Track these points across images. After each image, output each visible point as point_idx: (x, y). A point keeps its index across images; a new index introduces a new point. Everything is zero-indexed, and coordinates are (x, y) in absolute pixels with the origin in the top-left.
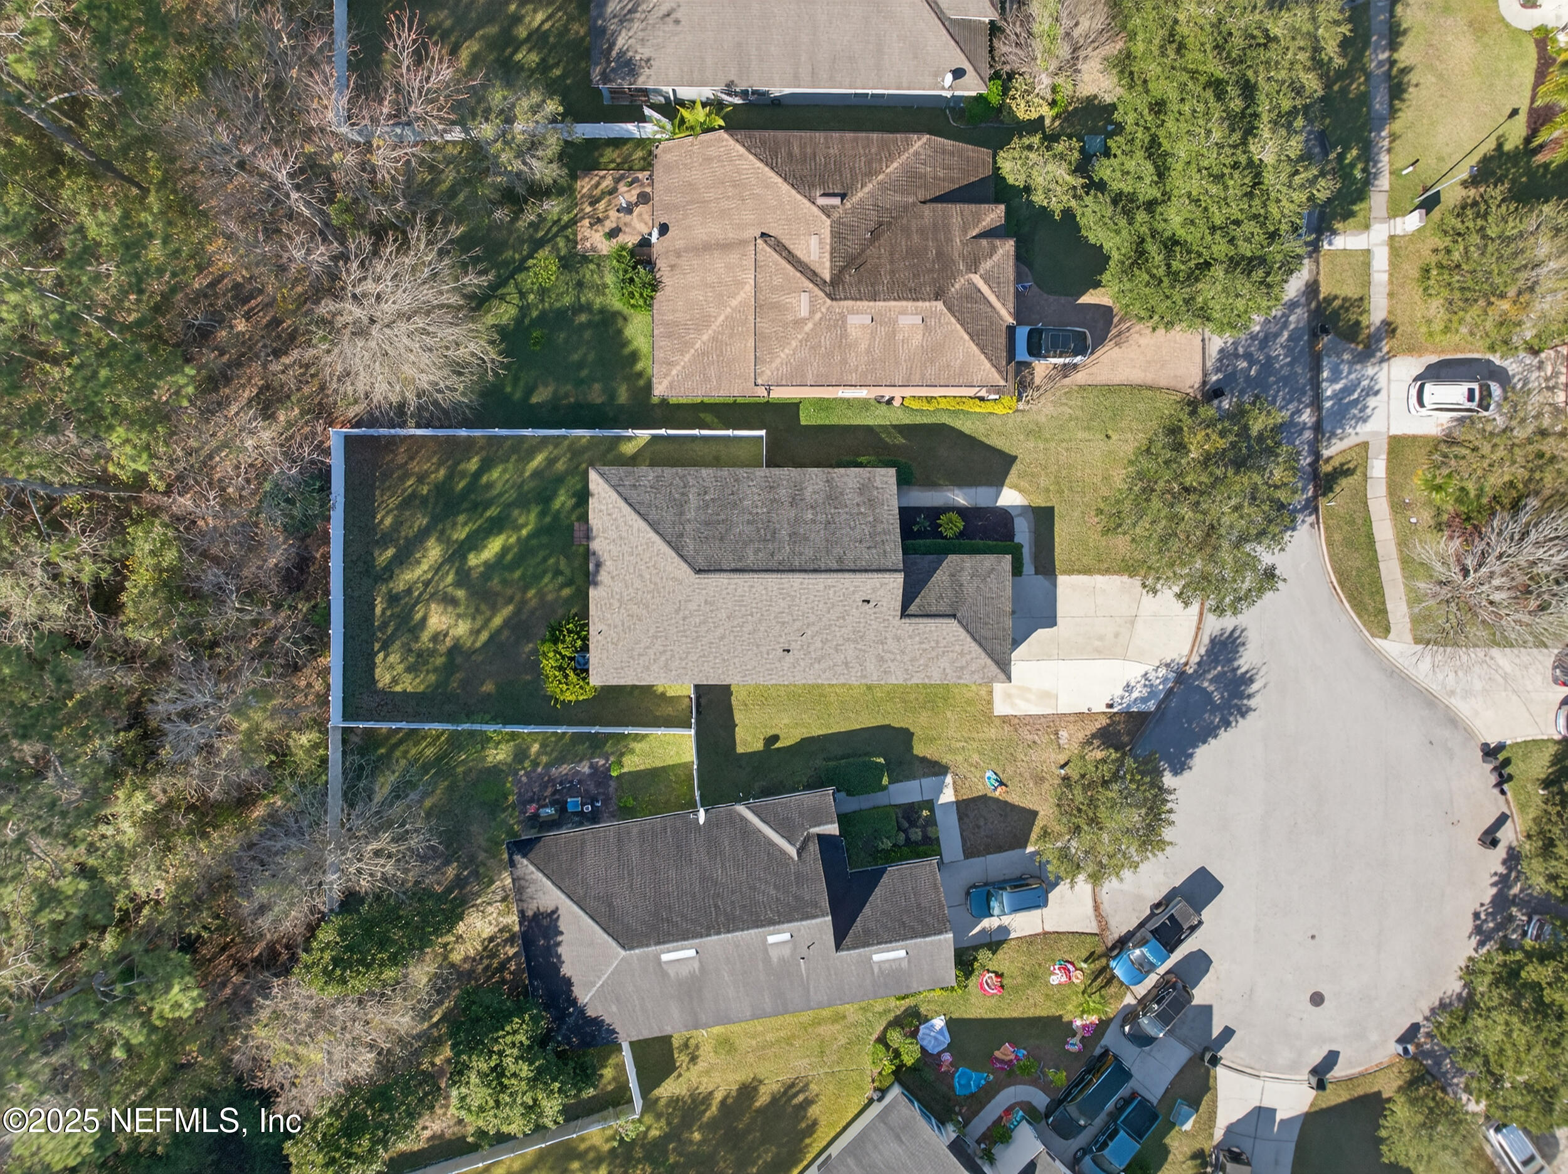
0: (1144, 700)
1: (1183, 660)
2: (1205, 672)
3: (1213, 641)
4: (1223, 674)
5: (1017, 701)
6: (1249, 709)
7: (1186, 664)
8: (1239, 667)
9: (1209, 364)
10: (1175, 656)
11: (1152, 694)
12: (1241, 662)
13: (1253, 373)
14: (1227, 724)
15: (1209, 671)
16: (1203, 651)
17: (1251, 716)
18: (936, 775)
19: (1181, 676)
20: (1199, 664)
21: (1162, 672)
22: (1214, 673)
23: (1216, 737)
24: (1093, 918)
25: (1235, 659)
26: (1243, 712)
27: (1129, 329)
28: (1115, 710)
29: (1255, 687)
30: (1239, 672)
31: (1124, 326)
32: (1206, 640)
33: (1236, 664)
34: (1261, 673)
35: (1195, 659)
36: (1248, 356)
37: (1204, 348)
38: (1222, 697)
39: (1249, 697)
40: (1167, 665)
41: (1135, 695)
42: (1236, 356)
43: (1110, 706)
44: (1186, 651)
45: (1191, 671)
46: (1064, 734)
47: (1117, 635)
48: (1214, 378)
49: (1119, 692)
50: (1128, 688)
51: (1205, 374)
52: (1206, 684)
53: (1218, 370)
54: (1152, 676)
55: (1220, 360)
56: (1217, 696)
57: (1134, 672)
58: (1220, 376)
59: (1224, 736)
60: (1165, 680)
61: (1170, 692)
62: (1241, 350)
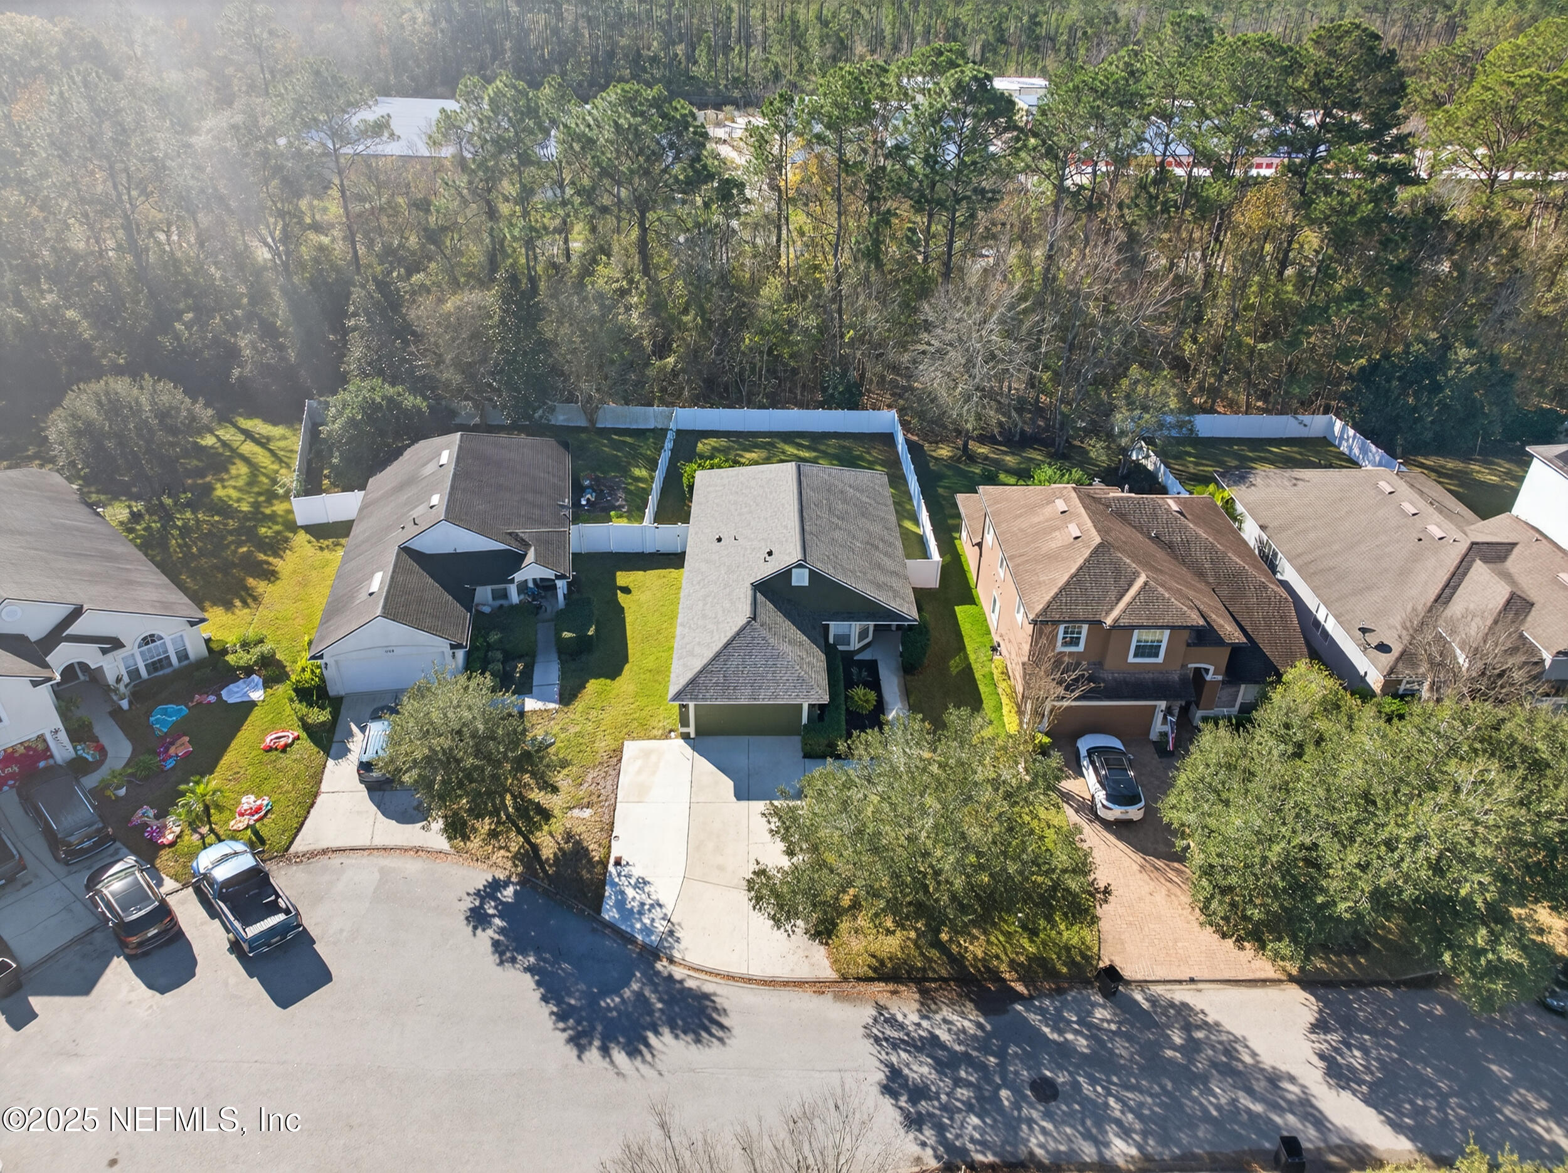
0: (621, 904)
1: (677, 955)
2: (655, 985)
3: (707, 996)
4: (650, 1012)
5: (639, 763)
6: (581, 1049)
7: (671, 961)
8: (657, 1033)
9: (1159, 990)
10: (683, 944)
11: (628, 914)
12: (667, 1036)
13: (1169, 1053)
14: (561, 1017)
15: (655, 991)
16: (690, 984)
17: (571, 1052)
18: (561, 695)
19: (653, 953)
20: (670, 977)
21: (661, 927)
22: (653, 998)
23: (545, 999)
24: (311, 847)
25: (673, 1028)
26: (579, 1042)
27: (1171, 881)
28: (611, 868)
29: (620, 1057)
30: (650, 1035)
31: (1172, 875)
32: (708, 988)
33: (666, 1031)
34: (644, 1069)
35: (678, 973)
36: (1192, 1047)
37: (1180, 982)
38: (609, 1009)
39: (605, 1051)
40: (671, 933)
41: (630, 892)
42: (1188, 1028)
43: (618, 863)
44: (692, 958)
45: (659, 966)
46: (587, 813)
47: (721, 868)
48: (1139, 997)
49: (637, 872)
50: (642, 884)
51: (1142, 984)
52: (635, 986)
53: (1153, 1001)
54: (657, 913)
55: (1172, 1005)
56: (612, 1001)
57: (664, 890)
58: (1146, 1005)
59: (542, 1014)
60: (648, 931)
61: (630, 939)
62: (1200, 1035)
